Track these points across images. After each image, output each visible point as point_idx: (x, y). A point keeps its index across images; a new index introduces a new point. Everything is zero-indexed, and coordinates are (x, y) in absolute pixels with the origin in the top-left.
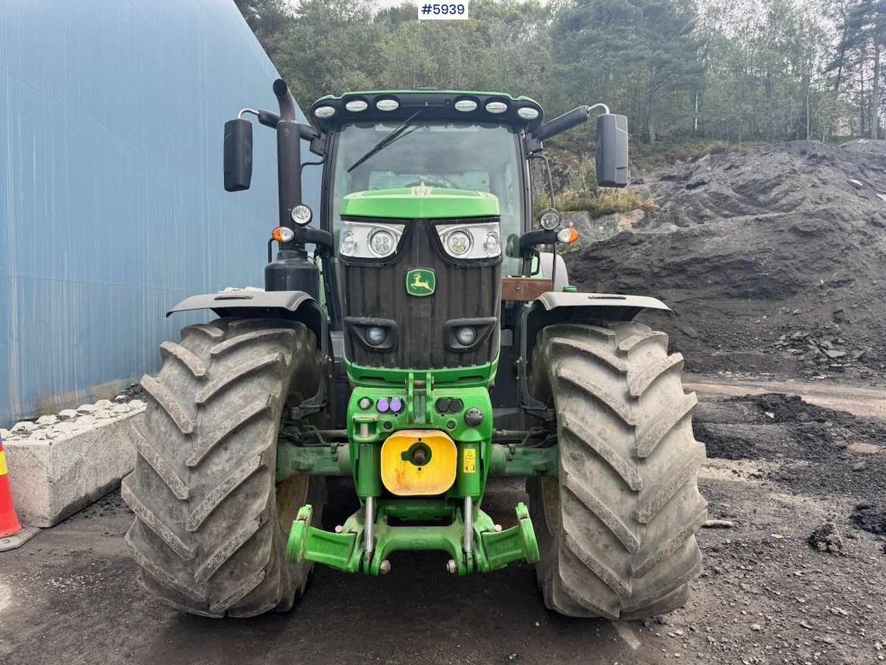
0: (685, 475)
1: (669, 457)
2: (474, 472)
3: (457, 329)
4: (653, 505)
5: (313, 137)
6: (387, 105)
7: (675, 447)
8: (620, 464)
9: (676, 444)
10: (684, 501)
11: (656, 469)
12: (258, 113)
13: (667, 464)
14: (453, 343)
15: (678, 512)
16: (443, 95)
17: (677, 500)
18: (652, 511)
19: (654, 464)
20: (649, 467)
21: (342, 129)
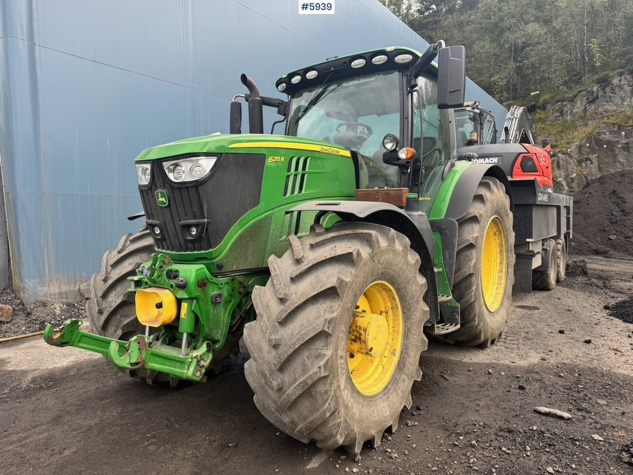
0: (302, 339)
1: (300, 324)
2: (184, 317)
3: (188, 227)
4: (279, 358)
5: (278, 104)
6: (311, 75)
7: (307, 318)
8: (265, 325)
9: (308, 315)
10: (307, 360)
11: (290, 331)
12: (244, 96)
13: (298, 329)
14: (187, 236)
15: (302, 367)
16: (341, 60)
17: (302, 357)
18: (278, 361)
19: (289, 328)
20: (286, 329)
21: (295, 96)
